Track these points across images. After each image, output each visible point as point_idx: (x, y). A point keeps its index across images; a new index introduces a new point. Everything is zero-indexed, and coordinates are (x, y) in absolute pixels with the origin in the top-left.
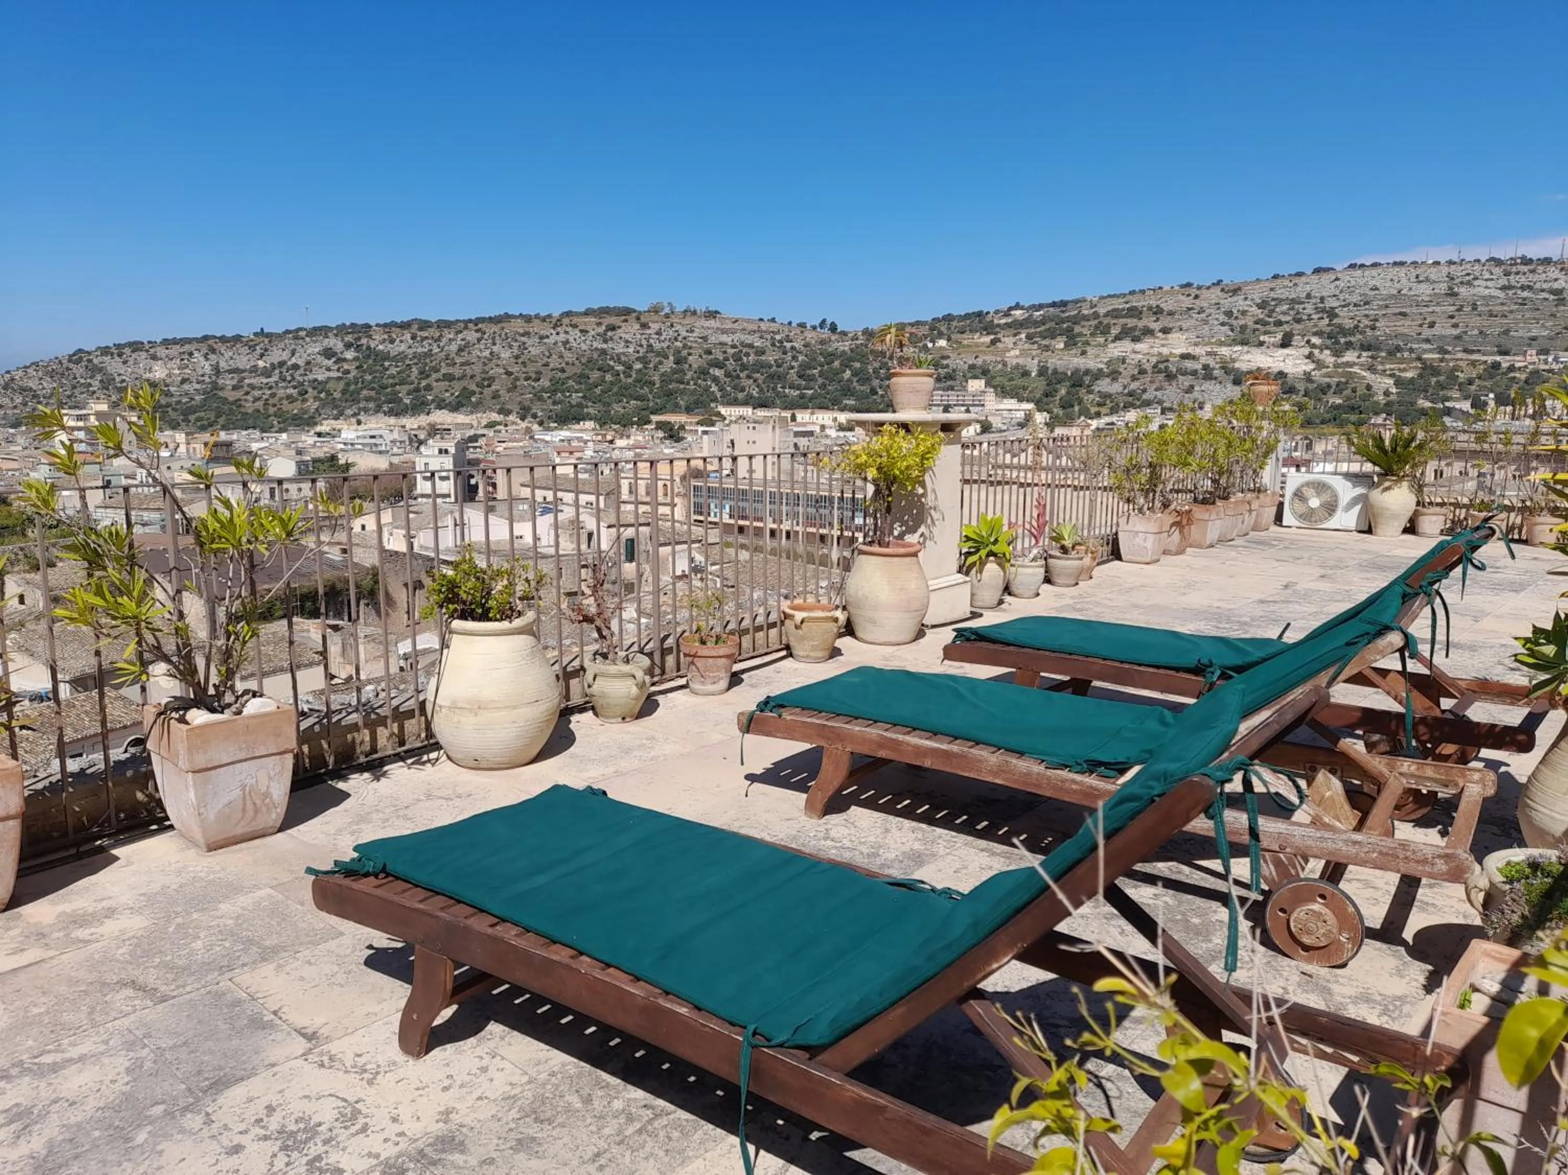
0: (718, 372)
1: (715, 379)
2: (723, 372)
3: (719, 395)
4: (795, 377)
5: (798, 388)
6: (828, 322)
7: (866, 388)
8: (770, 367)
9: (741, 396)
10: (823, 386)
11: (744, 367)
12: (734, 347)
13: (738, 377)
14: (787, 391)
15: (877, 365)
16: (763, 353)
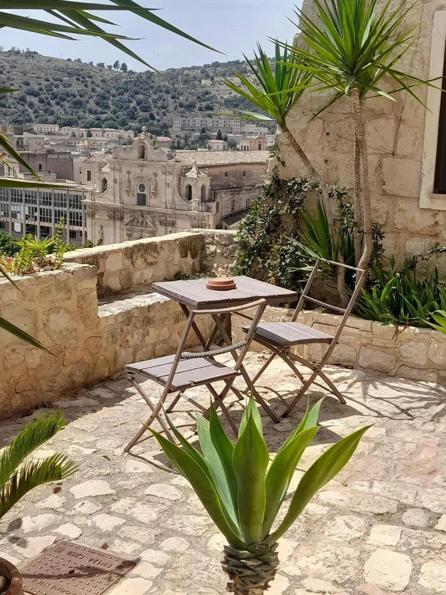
0: (35, 100)
1: (31, 105)
2: (37, 99)
3: (33, 116)
4: (94, 105)
5: (96, 113)
6: (120, 64)
7: (146, 115)
8: (75, 96)
9: (51, 118)
10: (115, 112)
11: (55, 96)
12: (47, 80)
13: (49, 104)
14: (86, 115)
15: (155, 97)
16: (70, 86)
